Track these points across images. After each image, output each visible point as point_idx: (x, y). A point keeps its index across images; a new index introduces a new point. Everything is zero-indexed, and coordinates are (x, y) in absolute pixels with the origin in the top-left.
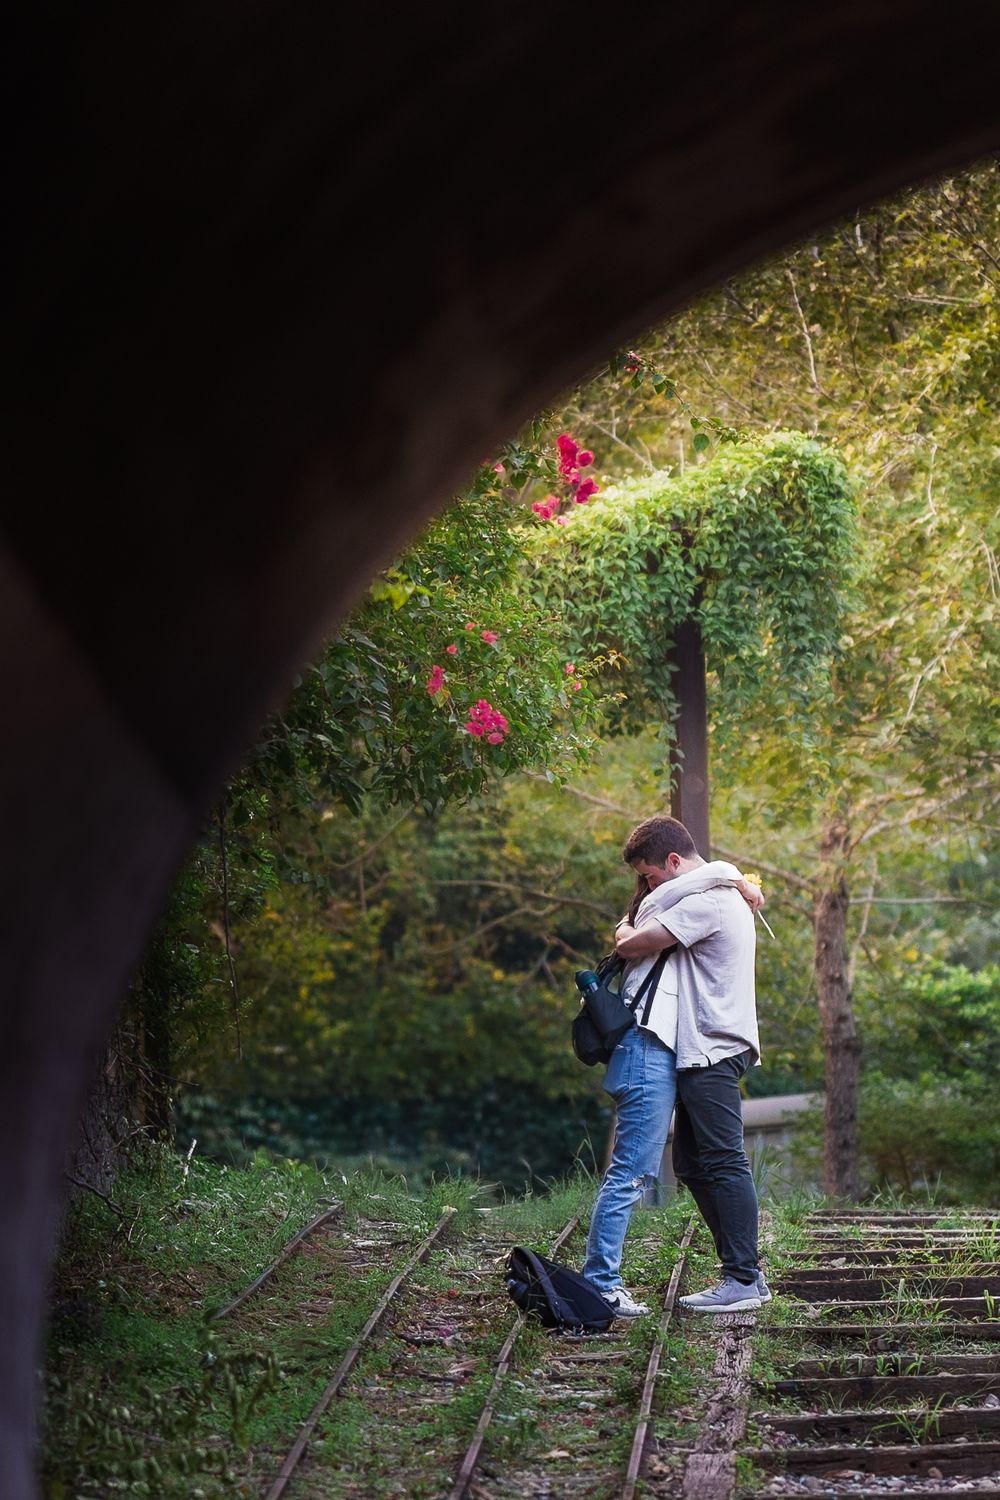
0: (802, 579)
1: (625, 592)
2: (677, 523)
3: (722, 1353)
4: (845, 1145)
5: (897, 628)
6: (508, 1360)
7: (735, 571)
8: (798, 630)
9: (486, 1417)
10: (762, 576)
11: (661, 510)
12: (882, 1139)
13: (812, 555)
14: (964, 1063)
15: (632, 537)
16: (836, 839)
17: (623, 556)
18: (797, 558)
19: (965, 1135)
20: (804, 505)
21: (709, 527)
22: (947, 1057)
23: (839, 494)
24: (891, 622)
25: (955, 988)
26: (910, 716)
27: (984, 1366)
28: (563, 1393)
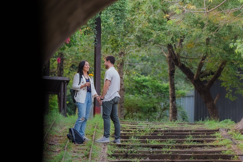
0: (119, 10)
3: (102, 148)
4: (122, 107)
5: (135, 18)
6: (67, 149)
7: (107, 9)
8: (118, 19)
10: (112, 10)
12: (128, 106)
13: (121, 7)
14: (143, 93)
16: (122, 53)
18: (118, 7)
22: (140, 91)
24: (134, 17)
25: (142, 79)
26: (137, 34)
27: (146, 152)
28: (76, 154)
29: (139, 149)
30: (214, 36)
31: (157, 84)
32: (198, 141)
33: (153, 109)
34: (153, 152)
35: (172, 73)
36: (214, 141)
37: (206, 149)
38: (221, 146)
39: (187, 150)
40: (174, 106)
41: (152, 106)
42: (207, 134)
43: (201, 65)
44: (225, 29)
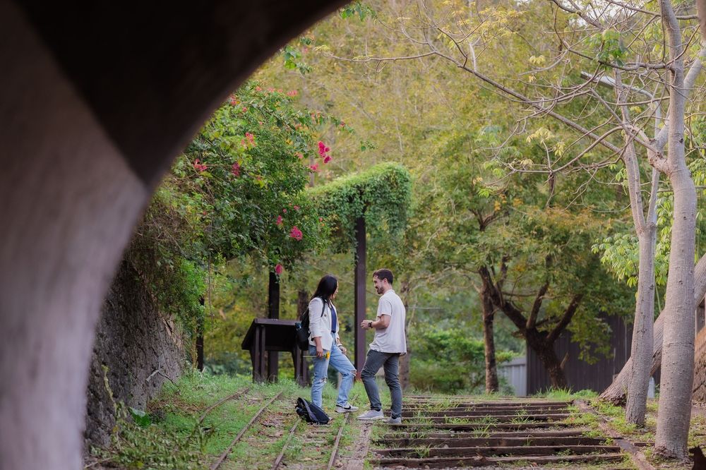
0: (395, 206)
1: (342, 208)
2: (358, 188)
3: (362, 431)
4: (405, 379)
5: (425, 223)
6: (294, 431)
7: (376, 203)
8: (394, 221)
9: (285, 447)
10: (384, 205)
11: (353, 184)
12: (417, 379)
13: (399, 199)
14: (441, 357)
15: (345, 191)
16: (405, 289)
17: (342, 197)
18: (394, 199)
19: (441, 378)
20: (397, 184)
21: (368, 189)
22: (436, 355)
23: (407, 181)
24: (422, 222)
25: (439, 335)
26: (427, 249)
27: (444, 436)
28: (311, 441)
29: (432, 432)
30: (560, 251)
31: (464, 342)
32: (538, 419)
33: (457, 384)
34: (456, 437)
35: (489, 321)
36: (566, 417)
37: (552, 431)
38: (580, 425)
39: (518, 432)
40: (493, 376)
41: (456, 378)
42: (552, 408)
43: (538, 303)
44: (578, 239)
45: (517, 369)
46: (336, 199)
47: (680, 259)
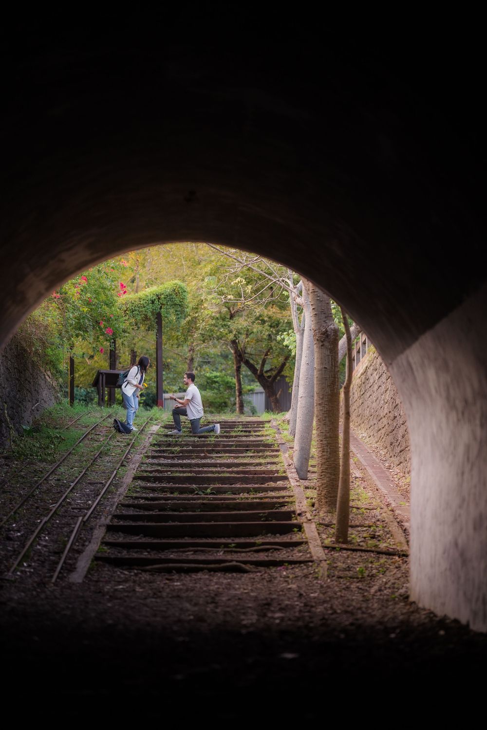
0: (179, 306)
1: (148, 307)
2: (157, 295)
3: (147, 438)
6: (111, 437)
7: (167, 304)
8: (178, 314)
9: (102, 448)
10: (172, 305)
11: (154, 293)
13: (181, 302)
14: (214, 388)
15: (150, 298)
16: (191, 349)
17: (148, 301)
18: (177, 302)
19: (214, 401)
20: (179, 293)
21: (163, 296)
22: (212, 387)
23: (185, 292)
24: (197, 315)
25: (213, 375)
27: (191, 441)
28: (118, 444)
29: (185, 439)
30: (274, 332)
31: (226, 380)
32: (245, 431)
33: (223, 404)
34: (198, 441)
35: (238, 370)
36: (261, 431)
37: (252, 439)
38: (266, 435)
39: (233, 439)
40: (241, 401)
41: (223, 401)
42: (258, 425)
43: (264, 360)
44: (284, 325)
45: (257, 395)
46: (144, 302)
47: (308, 352)
